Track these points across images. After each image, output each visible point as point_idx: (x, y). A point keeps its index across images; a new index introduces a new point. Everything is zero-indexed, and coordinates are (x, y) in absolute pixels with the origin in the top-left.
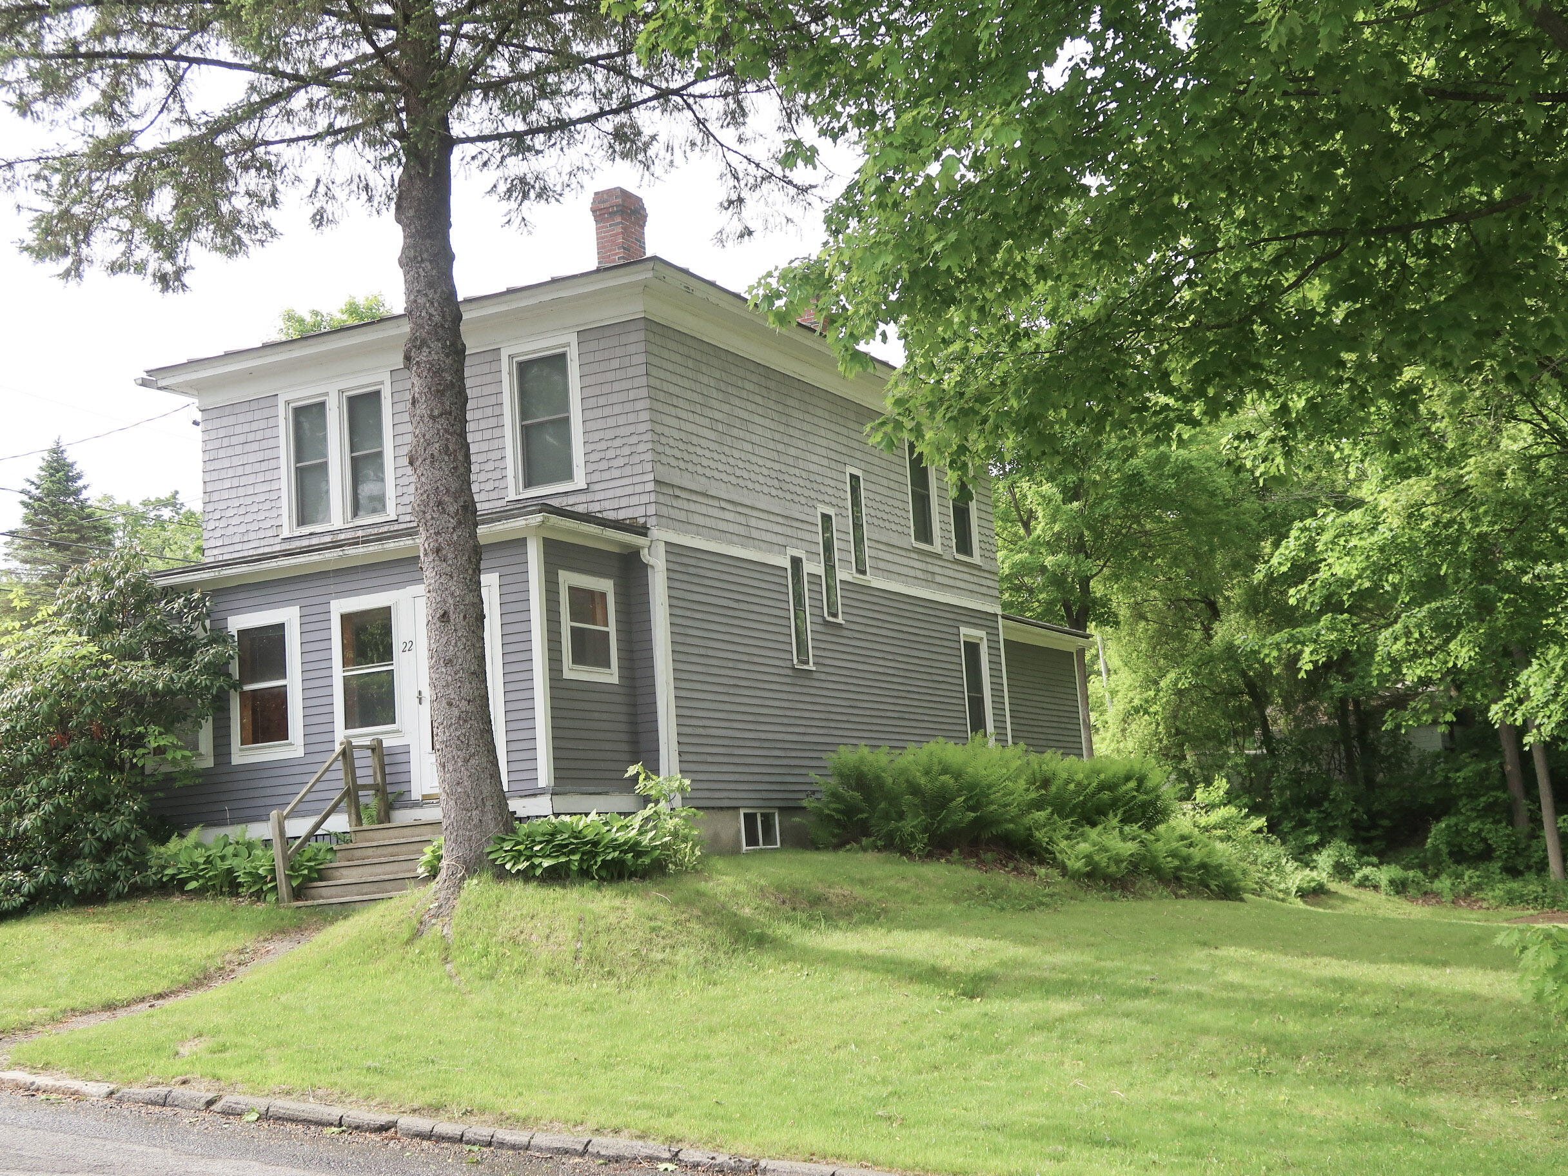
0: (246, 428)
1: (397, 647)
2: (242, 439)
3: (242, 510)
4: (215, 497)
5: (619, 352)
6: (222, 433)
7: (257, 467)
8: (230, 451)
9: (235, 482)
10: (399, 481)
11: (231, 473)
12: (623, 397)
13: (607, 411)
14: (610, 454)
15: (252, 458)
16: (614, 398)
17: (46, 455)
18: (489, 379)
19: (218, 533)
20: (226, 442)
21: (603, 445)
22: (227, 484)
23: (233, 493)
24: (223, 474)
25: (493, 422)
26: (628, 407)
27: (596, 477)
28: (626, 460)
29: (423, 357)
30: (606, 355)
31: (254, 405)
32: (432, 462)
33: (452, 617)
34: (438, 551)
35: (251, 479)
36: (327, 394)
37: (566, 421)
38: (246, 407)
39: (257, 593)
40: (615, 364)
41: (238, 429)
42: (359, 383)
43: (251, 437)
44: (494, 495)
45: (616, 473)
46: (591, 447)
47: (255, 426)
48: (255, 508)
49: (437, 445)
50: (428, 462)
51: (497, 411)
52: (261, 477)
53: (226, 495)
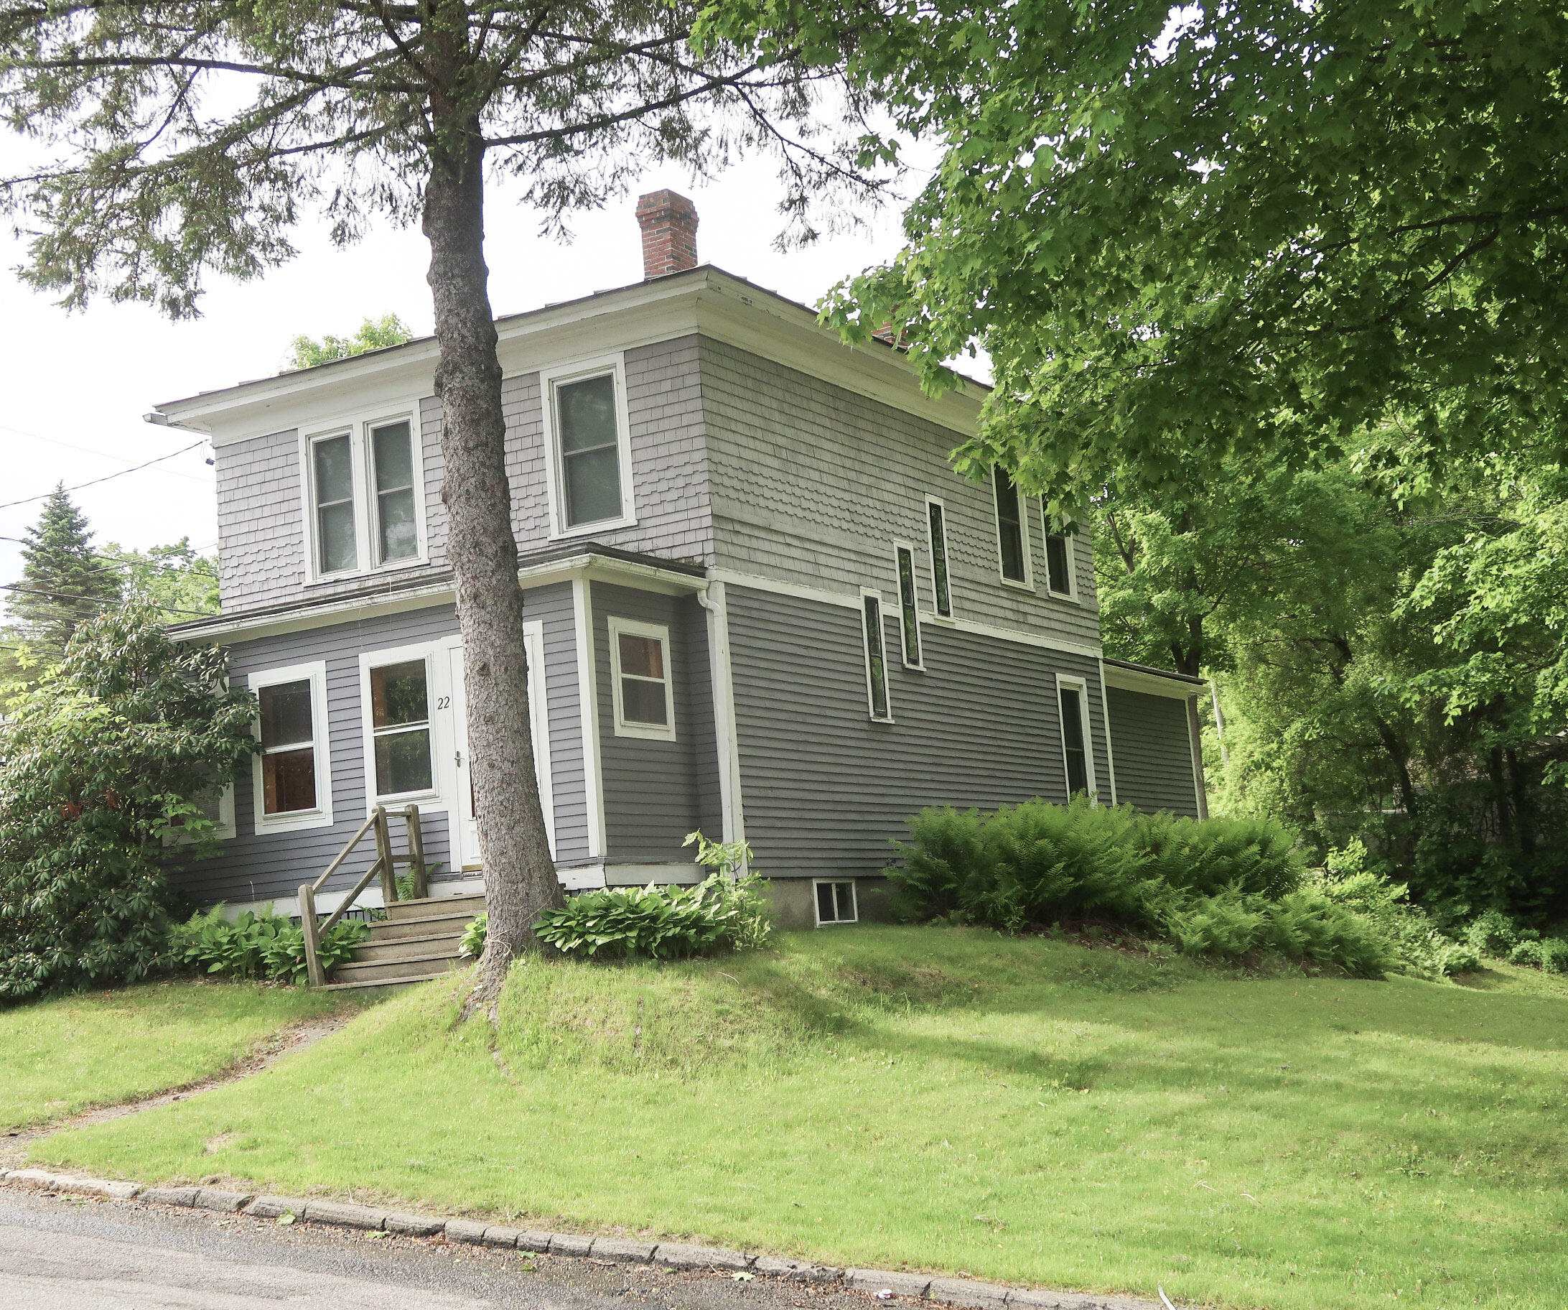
0: (264, 466)
1: (432, 703)
2: (259, 478)
3: (261, 557)
4: (232, 542)
5: (670, 372)
6: (238, 472)
7: (276, 509)
8: (247, 492)
9: (253, 526)
10: (431, 521)
11: (248, 516)
12: (675, 422)
13: (659, 439)
14: (663, 486)
15: (271, 499)
16: (665, 424)
17: (47, 501)
18: (528, 405)
19: (235, 582)
20: (242, 482)
21: (654, 477)
22: (245, 528)
23: (251, 538)
24: (240, 517)
25: (532, 454)
26: (682, 433)
27: (647, 512)
28: (680, 493)
29: (456, 383)
30: (657, 376)
31: (272, 441)
32: (468, 499)
33: (493, 670)
34: (476, 597)
35: (270, 522)
36: (350, 427)
37: (613, 450)
38: (263, 443)
39: (278, 647)
40: (666, 386)
41: (255, 468)
42: (385, 414)
43: (269, 476)
44: (535, 534)
45: (669, 508)
46: (640, 480)
47: (273, 464)
48: (275, 554)
49: (473, 480)
50: (463, 499)
51: (537, 441)
52: (280, 520)
53: (243, 540)
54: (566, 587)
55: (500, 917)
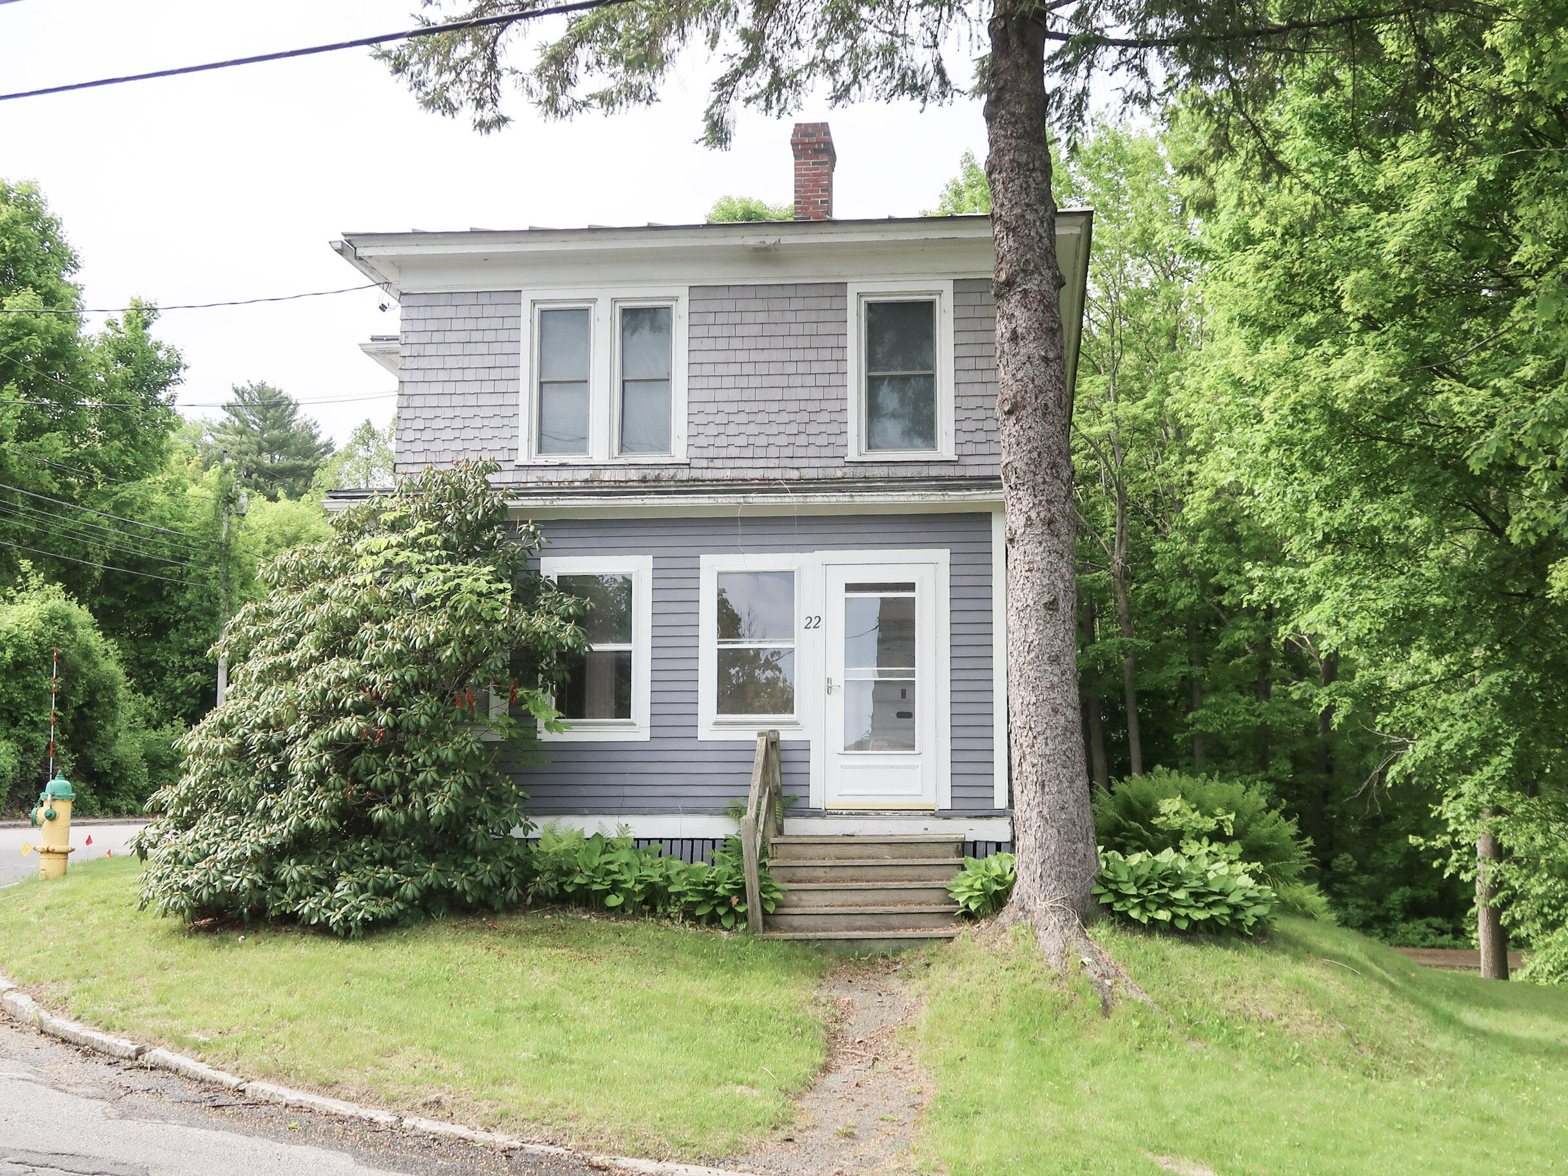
0: (470, 324)
1: (799, 621)
2: (464, 336)
3: (458, 423)
4: (417, 401)
6: (433, 325)
7: (483, 374)
8: (443, 350)
9: (449, 388)
10: (692, 418)
11: (442, 376)
13: (988, 376)
14: (990, 425)
15: (476, 362)
18: (828, 316)
19: (418, 446)
20: (437, 337)
21: (980, 414)
22: (437, 388)
23: (445, 401)
24: (431, 376)
25: (831, 367)
27: (969, 449)
31: (484, 299)
33: (1062, 604)
35: (474, 387)
36: (594, 301)
37: (931, 379)
38: (472, 300)
39: (586, 533)
41: (457, 325)
42: (641, 294)
43: (477, 336)
44: (828, 452)
45: (995, 448)
46: (963, 414)
47: (483, 324)
48: (478, 423)
49: (1051, 395)
50: (1039, 413)
51: (837, 354)
52: (488, 387)
53: (433, 401)
54: (983, 518)
55: (1058, 878)
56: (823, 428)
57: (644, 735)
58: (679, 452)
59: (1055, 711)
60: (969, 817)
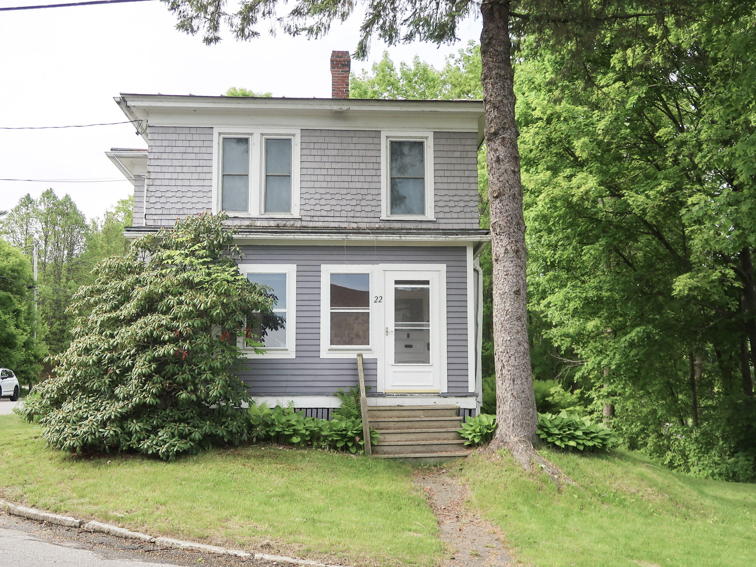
0: (186, 143)
1: (372, 299)
2: (182, 150)
3: (179, 194)
4: (157, 182)
5: (460, 148)
6: (165, 143)
7: (193, 169)
8: (171, 156)
9: (175, 176)
10: (302, 196)
11: (171, 169)
12: (461, 173)
13: (451, 180)
14: (451, 204)
15: (189, 163)
16: (456, 173)
18: (372, 147)
19: (158, 206)
20: (168, 150)
21: (447, 198)
22: (168, 176)
23: (173, 183)
24: (165, 169)
25: (373, 172)
26: (464, 180)
27: (441, 215)
28: (462, 209)
30: (452, 148)
31: (193, 131)
35: (188, 176)
36: (252, 134)
37: (422, 179)
38: (187, 131)
40: (457, 154)
41: (179, 143)
42: (275, 132)
43: (189, 150)
44: (371, 215)
45: (455, 216)
46: (439, 198)
47: (193, 144)
48: (190, 194)
51: (376, 166)
52: (196, 176)
53: (166, 182)
54: (462, 249)
55: (522, 426)
56: (369, 203)
57: (293, 356)
58: (296, 212)
59: (519, 344)
60: (456, 397)
